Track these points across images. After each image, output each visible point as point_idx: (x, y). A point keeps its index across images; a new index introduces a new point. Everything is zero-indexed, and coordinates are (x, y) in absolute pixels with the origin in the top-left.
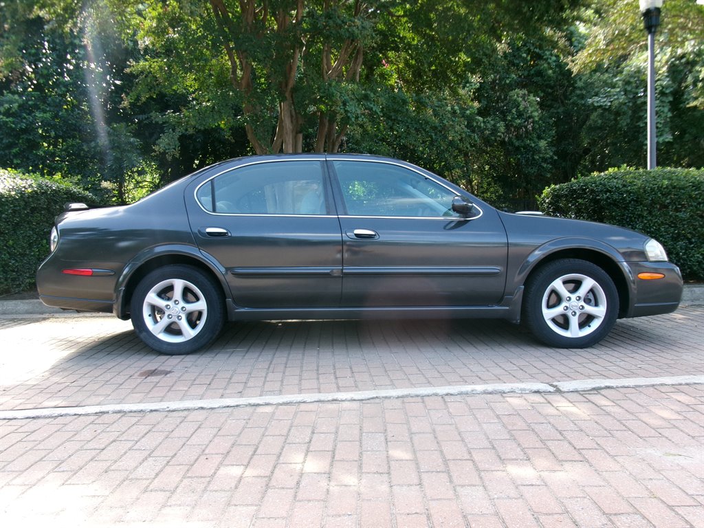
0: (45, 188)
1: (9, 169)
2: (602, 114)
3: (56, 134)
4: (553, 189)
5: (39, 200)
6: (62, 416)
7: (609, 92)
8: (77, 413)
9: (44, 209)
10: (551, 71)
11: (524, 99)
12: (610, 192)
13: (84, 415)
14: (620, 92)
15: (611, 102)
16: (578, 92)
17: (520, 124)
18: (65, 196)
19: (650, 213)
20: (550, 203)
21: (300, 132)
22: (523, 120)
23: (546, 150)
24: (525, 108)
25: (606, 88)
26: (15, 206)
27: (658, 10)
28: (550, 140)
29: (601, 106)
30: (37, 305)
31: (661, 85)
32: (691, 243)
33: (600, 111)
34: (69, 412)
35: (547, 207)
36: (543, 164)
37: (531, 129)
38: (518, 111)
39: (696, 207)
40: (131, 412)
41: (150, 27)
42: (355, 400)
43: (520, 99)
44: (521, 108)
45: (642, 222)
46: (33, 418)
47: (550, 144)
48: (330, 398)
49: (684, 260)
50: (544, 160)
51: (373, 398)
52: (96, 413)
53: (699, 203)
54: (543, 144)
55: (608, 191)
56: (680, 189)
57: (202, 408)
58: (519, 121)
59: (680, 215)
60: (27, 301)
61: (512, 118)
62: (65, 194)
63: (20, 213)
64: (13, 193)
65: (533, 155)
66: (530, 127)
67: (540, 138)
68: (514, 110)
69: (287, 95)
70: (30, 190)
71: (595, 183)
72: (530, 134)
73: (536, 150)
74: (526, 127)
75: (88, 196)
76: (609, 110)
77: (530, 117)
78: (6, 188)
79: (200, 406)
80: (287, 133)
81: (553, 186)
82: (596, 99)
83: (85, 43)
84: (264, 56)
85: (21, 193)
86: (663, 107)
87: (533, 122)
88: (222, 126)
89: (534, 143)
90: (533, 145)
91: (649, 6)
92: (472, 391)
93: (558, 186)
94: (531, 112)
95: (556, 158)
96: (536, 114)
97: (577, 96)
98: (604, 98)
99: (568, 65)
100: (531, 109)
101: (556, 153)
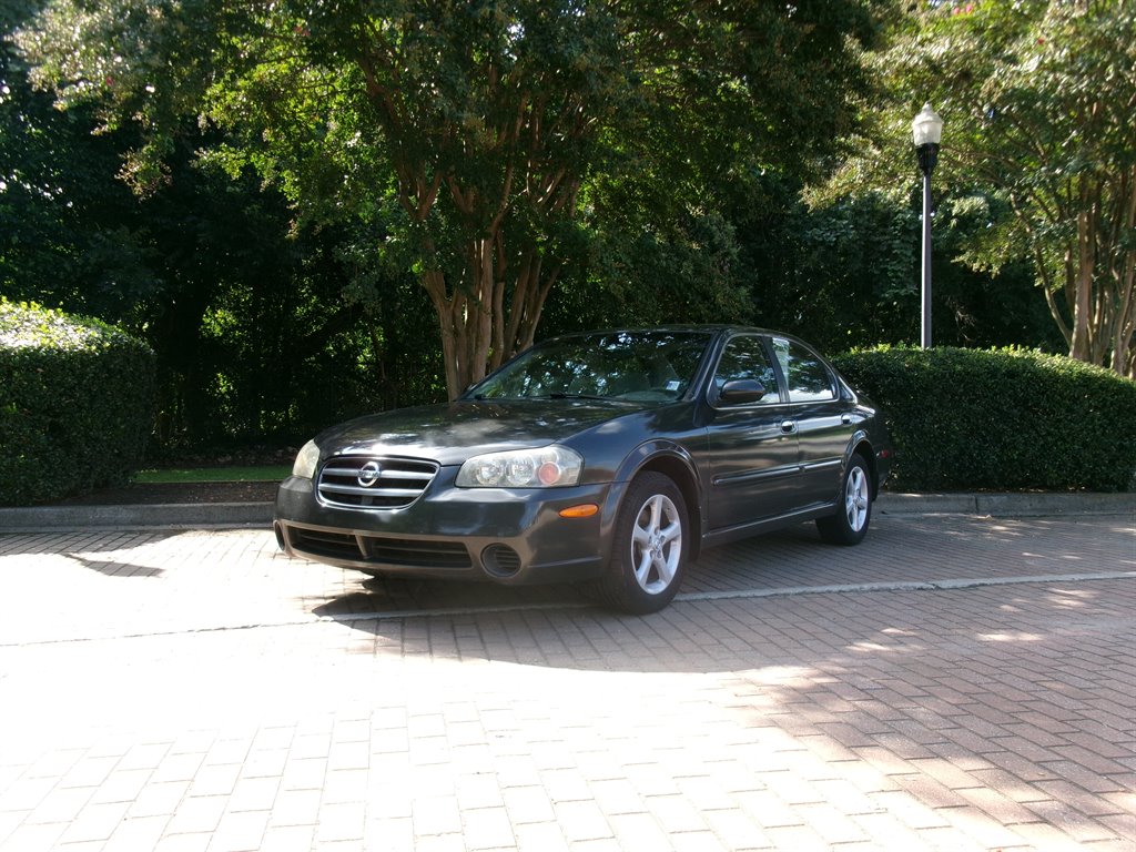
2: (824, 253)
5: (115, 358)
7: (835, 224)
11: (719, 228)
12: (892, 376)
14: (848, 224)
15: (837, 237)
16: (792, 222)
19: (940, 405)
21: (502, 281)
22: (718, 258)
23: (747, 301)
24: (721, 241)
25: (830, 219)
27: (936, 147)
28: (751, 287)
29: (823, 243)
30: (148, 512)
31: (903, 219)
32: (985, 442)
33: (822, 249)
37: (728, 271)
38: (711, 244)
39: (992, 398)
43: (714, 228)
44: (716, 240)
45: (931, 415)
47: (752, 295)
49: (978, 462)
50: (745, 314)
53: (996, 394)
54: (743, 291)
55: (889, 375)
56: (974, 376)
59: (974, 407)
60: (132, 506)
66: (726, 269)
68: (707, 242)
69: (491, 230)
71: (871, 363)
74: (722, 268)
76: (832, 248)
77: (727, 254)
82: (817, 232)
86: (906, 249)
87: (731, 262)
91: (927, 141)
94: (729, 248)
95: (761, 313)
96: (735, 250)
97: (790, 227)
98: (827, 231)
99: (802, 196)
100: (728, 243)
101: (760, 306)
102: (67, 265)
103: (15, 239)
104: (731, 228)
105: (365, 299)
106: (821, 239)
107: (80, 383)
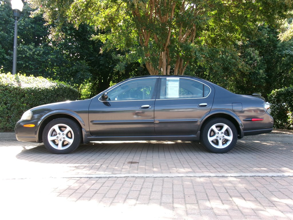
0: (62, 86)
1: (48, 78)
2: (290, 58)
3: (56, 64)
4: (277, 92)
5: (60, 91)
6: (110, 177)
8: (116, 176)
9: (61, 95)
10: (265, 40)
11: (253, 52)
13: (119, 177)
16: (278, 49)
17: (251, 63)
18: (68, 90)
20: (275, 97)
21: (169, 65)
22: (253, 61)
23: (262, 74)
24: (253, 56)
25: (291, 47)
26: (52, 93)
28: (264, 70)
33: (289, 56)
34: (113, 176)
35: (274, 99)
36: (261, 80)
37: (256, 65)
38: (250, 57)
40: (138, 177)
41: (102, 21)
42: (232, 177)
43: (251, 52)
44: (252, 56)
46: (99, 177)
47: (264, 72)
48: (221, 175)
50: (262, 78)
51: (239, 176)
52: (124, 177)
54: (261, 71)
57: (167, 177)
58: (251, 62)
61: (248, 60)
62: (69, 89)
63: (53, 96)
64: (51, 88)
65: (257, 76)
66: (255, 64)
67: (259, 69)
68: (249, 57)
69: (165, 49)
70: (57, 87)
72: (255, 68)
73: (259, 74)
74: (254, 64)
75: (76, 90)
77: (256, 60)
78: (48, 86)
79: (167, 176)
80: (164, 65)
81: (276, 90)
82: (287, 51)
83: (76, 27)
84: (160, 32)
85: (54, 88)
87: (257, 62)
88: (139, 62)
89: (257, 71)
90: (257, 72)
92: (283, 175)
93: (278, 90)
94: (256, 58)
95: (267, 77)
96: (258, 59)
97: (278, 51)
98: (291, 51)
99: (278, 37)
100: (256, 57)
101: (267, 75)
102: (68, 70)
103: (55, 64)
104: (257, 52)
105: (120, 70)
106: (288, 53)
107: (46, 98)
